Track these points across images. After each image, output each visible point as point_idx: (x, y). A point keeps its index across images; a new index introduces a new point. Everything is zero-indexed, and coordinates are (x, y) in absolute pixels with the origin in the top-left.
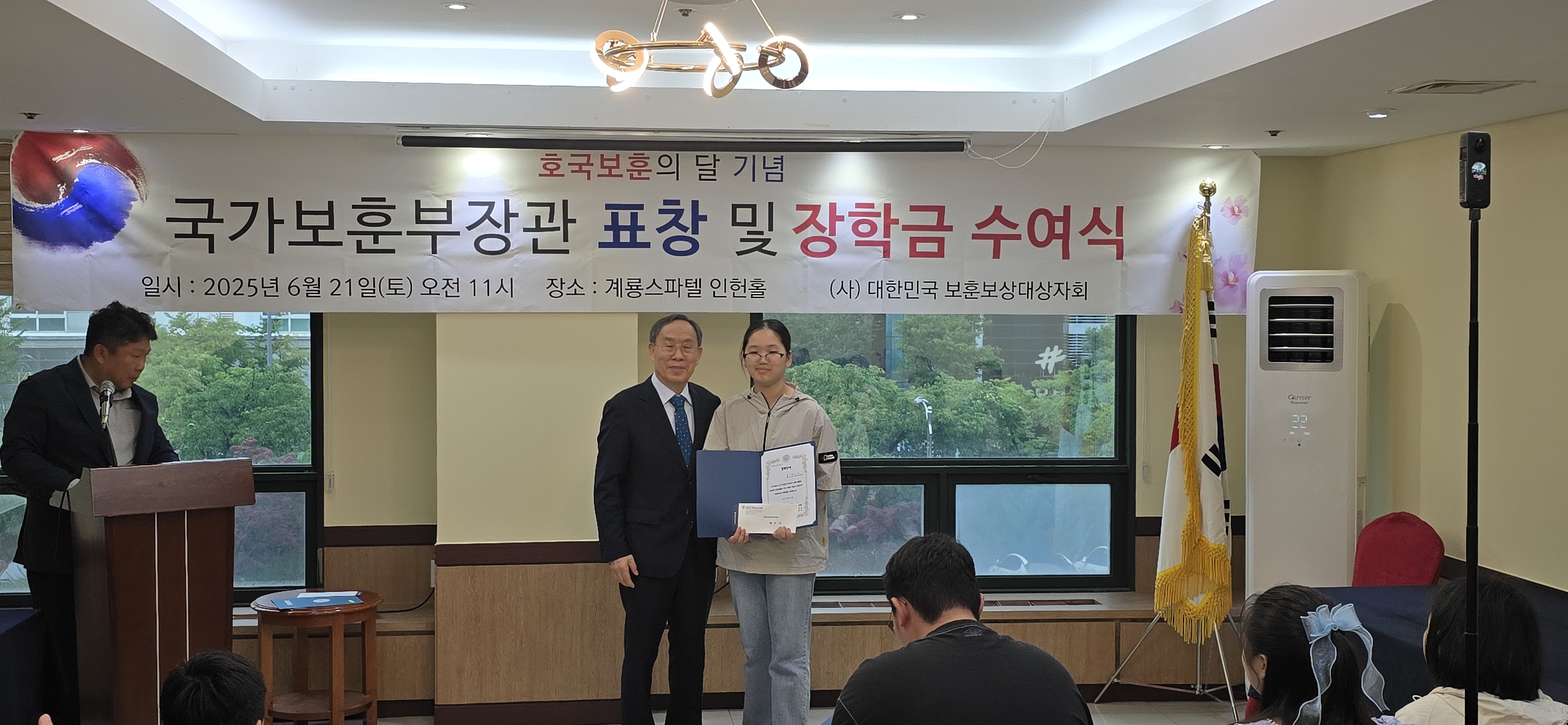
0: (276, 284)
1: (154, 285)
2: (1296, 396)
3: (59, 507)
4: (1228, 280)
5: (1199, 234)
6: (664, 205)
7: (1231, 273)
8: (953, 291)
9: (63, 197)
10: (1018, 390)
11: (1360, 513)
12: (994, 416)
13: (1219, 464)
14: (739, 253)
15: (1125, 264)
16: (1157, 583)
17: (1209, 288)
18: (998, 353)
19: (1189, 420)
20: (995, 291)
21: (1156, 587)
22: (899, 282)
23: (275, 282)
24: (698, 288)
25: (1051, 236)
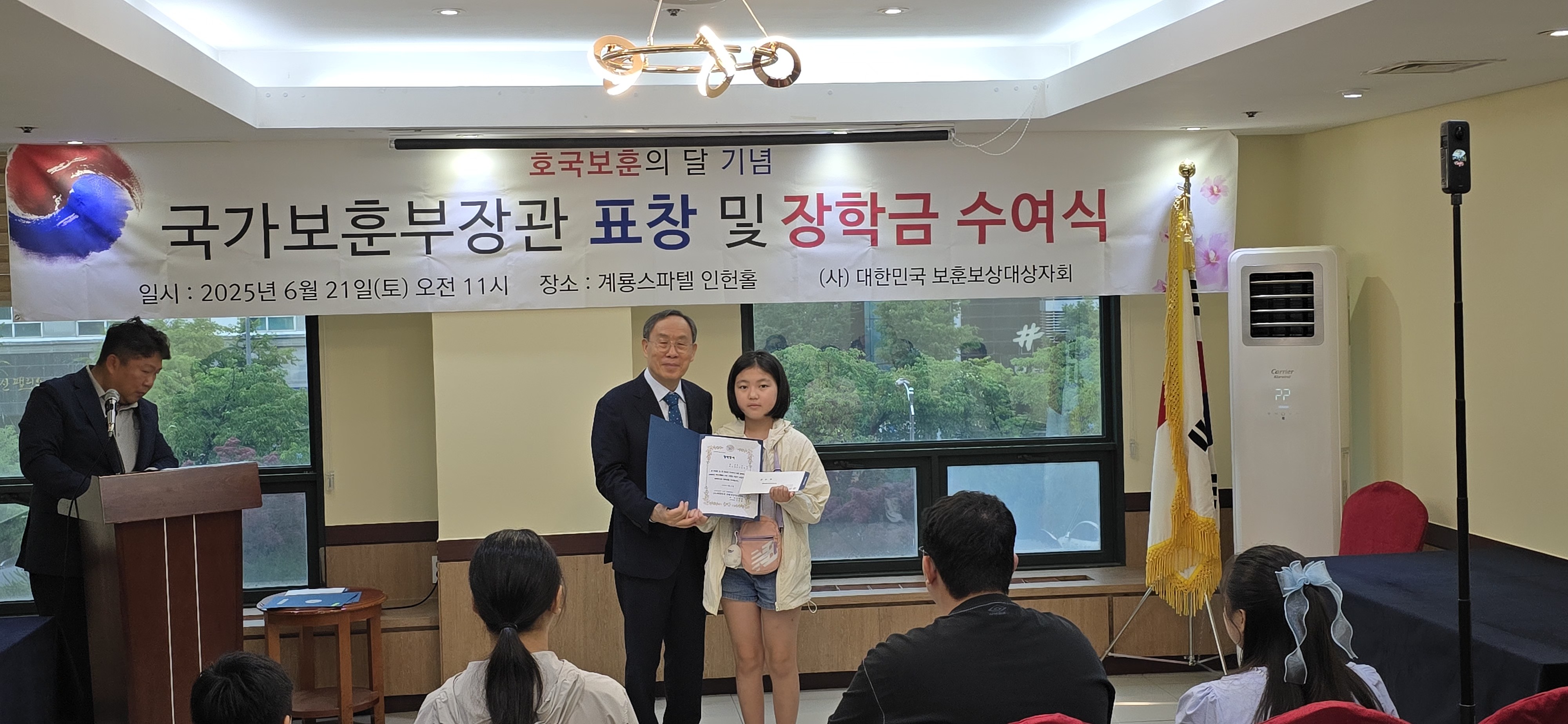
0: (273, 288)
1: (152, 293)
2: (1280, 370)
3: (67, 515)
4: (1209, 258)
5: (1180, 214)
6: (654, 200)
7: (1212, 251)
8: (940, 277)
9: (59, 209)
10: (997, 368)
11: (1344, 483)
12: (974, 394)
13: (1205, 439)
14: (729, 246)
15: (1107, 246)
16: (1147, 557)
17: (1192, 267)
18: (977, 333)
19: (1175, 397)
20: (981, 275)
21: (1147, 561)
22: (887, 269)
23: (271, 286)
24: (690, 281)
25: (1035, 220)
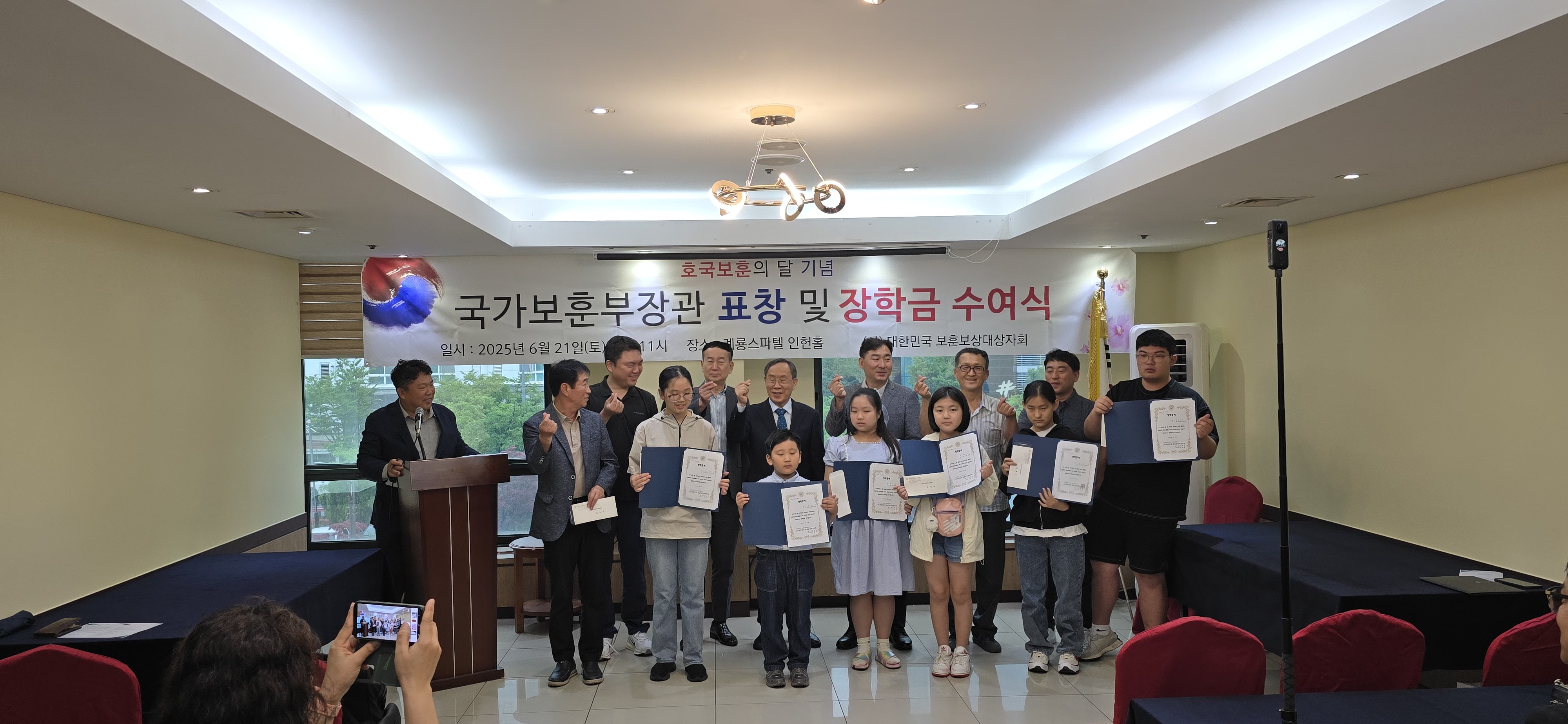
0: (522, 346)
1: (448, 349)
4: (1117, 331)
5: (1098, 302)
6: (759, 292)
7: (1119, 327)
9: (393, 297)
14: (806, 321)
15: (1051, 322)
17: (1105, 336)
20: (968, 341)
22: (906, 336)
24: (781, 343)
25: (1003, 305)
